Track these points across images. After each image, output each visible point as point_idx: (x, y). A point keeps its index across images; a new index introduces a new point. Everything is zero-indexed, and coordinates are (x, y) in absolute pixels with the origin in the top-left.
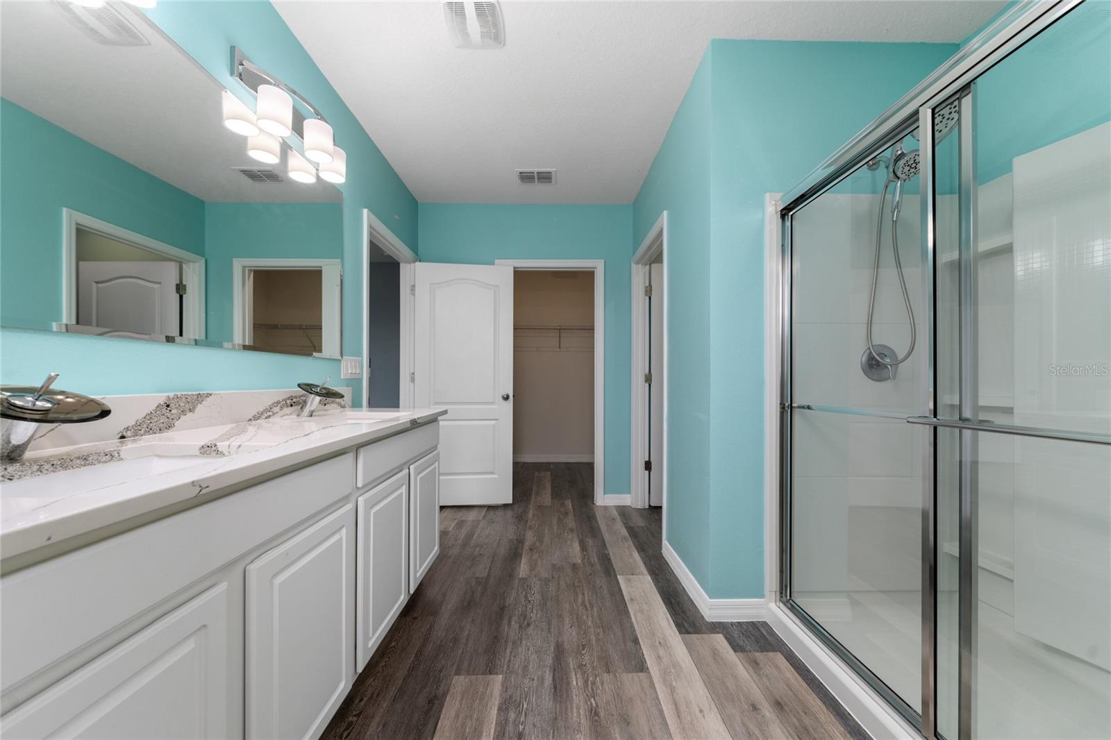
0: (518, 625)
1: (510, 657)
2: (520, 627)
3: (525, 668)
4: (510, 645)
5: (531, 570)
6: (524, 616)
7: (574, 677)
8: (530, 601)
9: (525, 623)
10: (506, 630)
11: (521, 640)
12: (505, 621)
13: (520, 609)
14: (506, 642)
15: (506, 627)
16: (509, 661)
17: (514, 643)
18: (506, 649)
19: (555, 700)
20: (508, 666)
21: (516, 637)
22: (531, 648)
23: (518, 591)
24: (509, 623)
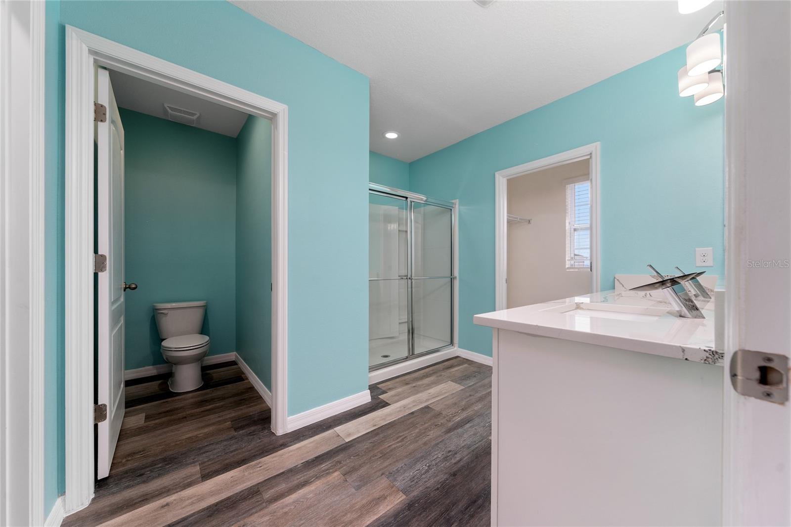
0: (456, 456)
1: (477, 443)
2: (456, 454)
3: (475, 434)
4: (472, 448)
5: (386, 498)
6: (446, 459)
7: (456, 420)
8: (429, 466)
9: (450, 454)
10: (466, 458)
11: (463, 447)
12: (462, 463)
13: (442, 465)
14: (473, 451)
15: (464, 459)
16: (480, 442)
17: (468, 448)
18: (476, 448)
19: (473, 419)
20: (482, 440)
21: (464, 449)
22: (462, 440)
23: (425, 482)
24: (460, 460)
